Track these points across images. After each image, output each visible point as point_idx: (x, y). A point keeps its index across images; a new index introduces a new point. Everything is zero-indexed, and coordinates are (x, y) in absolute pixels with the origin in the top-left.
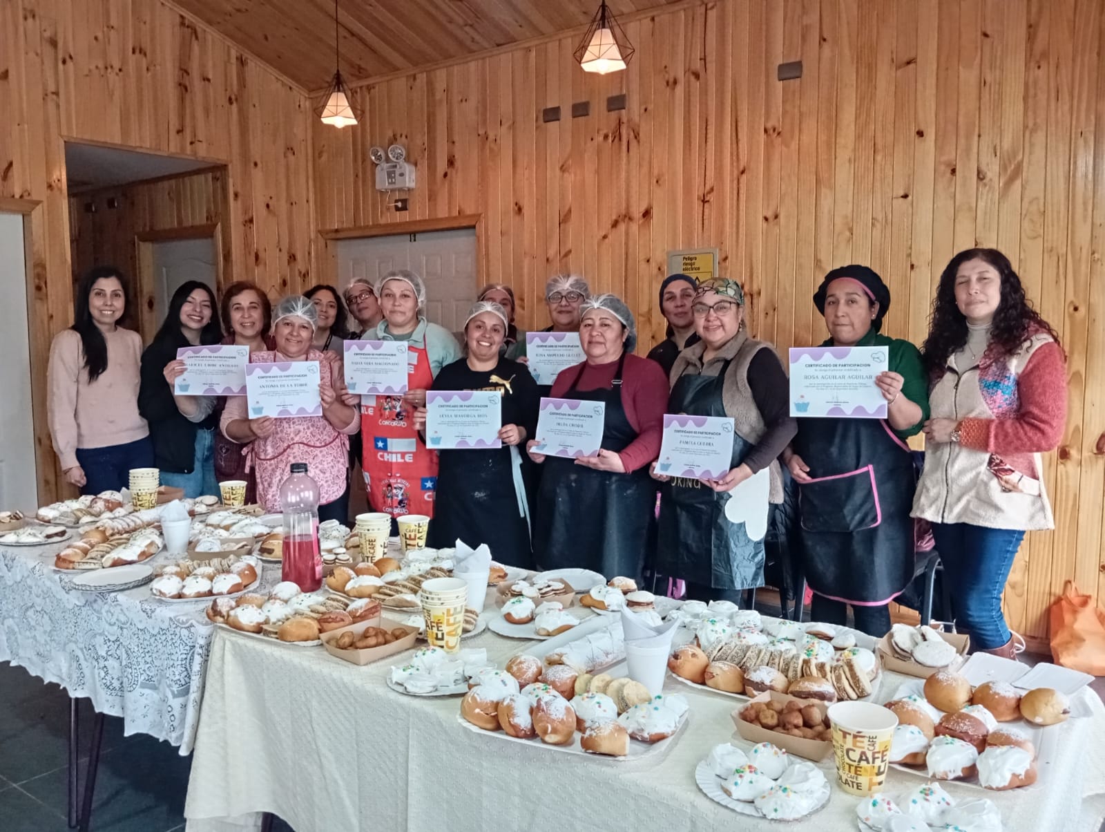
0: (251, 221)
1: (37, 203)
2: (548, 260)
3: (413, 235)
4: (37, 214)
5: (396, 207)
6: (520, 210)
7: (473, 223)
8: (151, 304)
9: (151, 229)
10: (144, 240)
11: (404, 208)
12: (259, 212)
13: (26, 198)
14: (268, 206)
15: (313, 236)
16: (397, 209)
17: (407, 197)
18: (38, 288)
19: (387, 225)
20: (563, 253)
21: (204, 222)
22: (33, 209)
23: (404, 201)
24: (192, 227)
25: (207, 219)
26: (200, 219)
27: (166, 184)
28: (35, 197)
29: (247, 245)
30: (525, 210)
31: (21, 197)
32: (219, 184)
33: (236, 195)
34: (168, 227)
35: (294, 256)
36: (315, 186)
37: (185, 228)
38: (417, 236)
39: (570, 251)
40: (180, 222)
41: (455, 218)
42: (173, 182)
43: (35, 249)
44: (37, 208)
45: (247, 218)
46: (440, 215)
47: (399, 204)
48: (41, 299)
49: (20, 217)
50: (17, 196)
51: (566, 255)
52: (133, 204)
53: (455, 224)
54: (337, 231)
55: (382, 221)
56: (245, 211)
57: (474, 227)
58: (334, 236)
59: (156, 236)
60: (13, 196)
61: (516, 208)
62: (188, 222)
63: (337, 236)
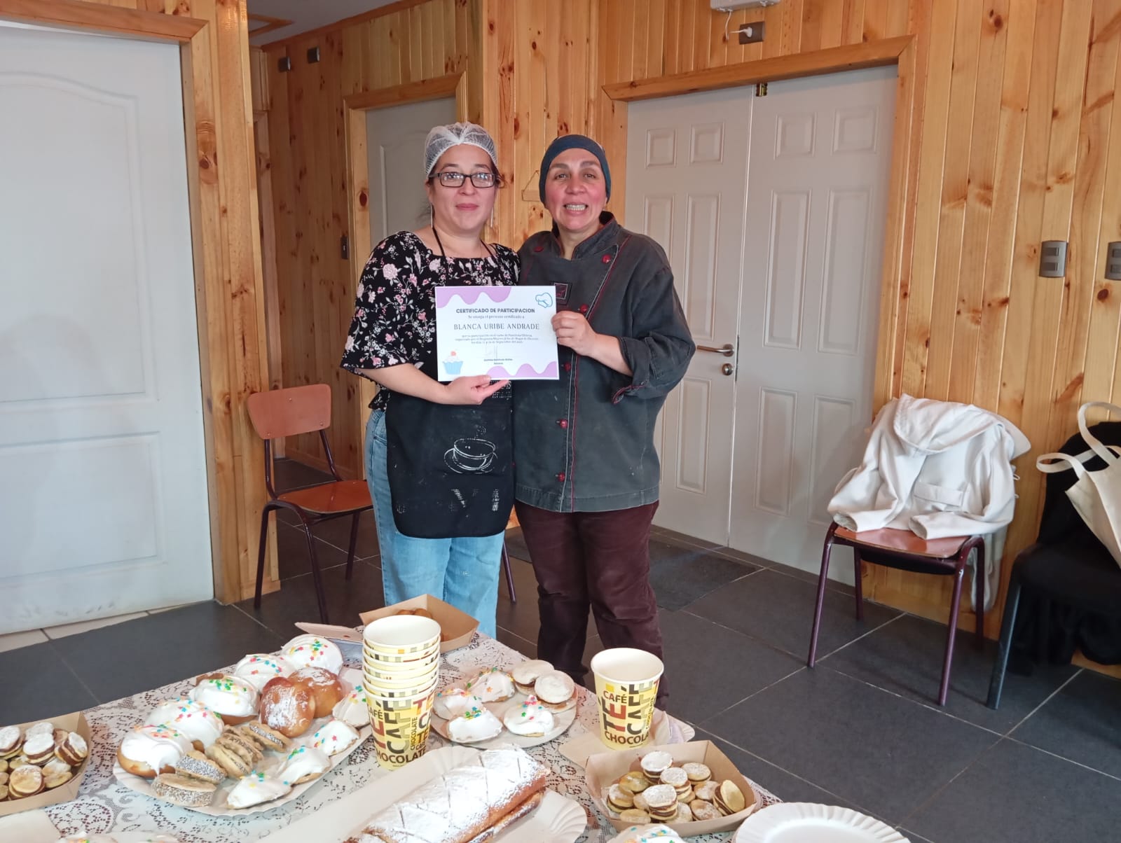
0: (511, 69)
1: (201, 24)
2: (1055, 114)
3: (761, 86)
4: (199, 41)
5: (743, 36)
6: (998, 23)
7: (893, 54)
8: (363, 199)
9: (366, 89)
10: (354, 108)
11: (757, 38)
12: (522, 56)
13: (184, 15)
14: (534, 46)
15: (593, 96)
16: (744, 39)
17: (763, 20)
18: (204, 164)
19: (721, 69)
20: (1091, 101)
21: (442, 71)
22: (195, 33)
23: (758, 26)
24: (423, 81)
25: (447, 67)
26: (437, 70)
27: (387, 19)
28: (197, 14)
29: (504, 105)
30: (1011, 26)
31: (176, 12)
32: (466, 9)
33: (491, 27)
34: (389, 85)
35: (566, 125)
36: (600, 17)
37: (416, 84)
38: (770, 87)
39: (1112, 95)
40: (406, 74)
41: (857, 46)
42: (398, 15)
43: (198, 99)
44: (200, 33)
45: (505, 64)
46: (825, 45)
47: (749, 32)
48: (208, 183)
49: (175, 49)
50: (169, 12)
51: (1101, 103)
52: (341, 54)
53: (857, 58)
54: (633, 85)
55: (713, 63)
56: (504, 51)
57: (894, 61)
58: (628, 93)
59: (370, 100)
60: (163, 11)
61: (991, 21)
62: (417, 76)
63: (634, 93)
